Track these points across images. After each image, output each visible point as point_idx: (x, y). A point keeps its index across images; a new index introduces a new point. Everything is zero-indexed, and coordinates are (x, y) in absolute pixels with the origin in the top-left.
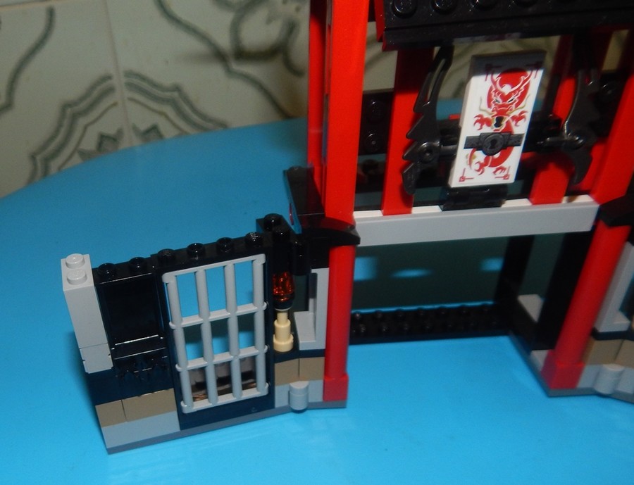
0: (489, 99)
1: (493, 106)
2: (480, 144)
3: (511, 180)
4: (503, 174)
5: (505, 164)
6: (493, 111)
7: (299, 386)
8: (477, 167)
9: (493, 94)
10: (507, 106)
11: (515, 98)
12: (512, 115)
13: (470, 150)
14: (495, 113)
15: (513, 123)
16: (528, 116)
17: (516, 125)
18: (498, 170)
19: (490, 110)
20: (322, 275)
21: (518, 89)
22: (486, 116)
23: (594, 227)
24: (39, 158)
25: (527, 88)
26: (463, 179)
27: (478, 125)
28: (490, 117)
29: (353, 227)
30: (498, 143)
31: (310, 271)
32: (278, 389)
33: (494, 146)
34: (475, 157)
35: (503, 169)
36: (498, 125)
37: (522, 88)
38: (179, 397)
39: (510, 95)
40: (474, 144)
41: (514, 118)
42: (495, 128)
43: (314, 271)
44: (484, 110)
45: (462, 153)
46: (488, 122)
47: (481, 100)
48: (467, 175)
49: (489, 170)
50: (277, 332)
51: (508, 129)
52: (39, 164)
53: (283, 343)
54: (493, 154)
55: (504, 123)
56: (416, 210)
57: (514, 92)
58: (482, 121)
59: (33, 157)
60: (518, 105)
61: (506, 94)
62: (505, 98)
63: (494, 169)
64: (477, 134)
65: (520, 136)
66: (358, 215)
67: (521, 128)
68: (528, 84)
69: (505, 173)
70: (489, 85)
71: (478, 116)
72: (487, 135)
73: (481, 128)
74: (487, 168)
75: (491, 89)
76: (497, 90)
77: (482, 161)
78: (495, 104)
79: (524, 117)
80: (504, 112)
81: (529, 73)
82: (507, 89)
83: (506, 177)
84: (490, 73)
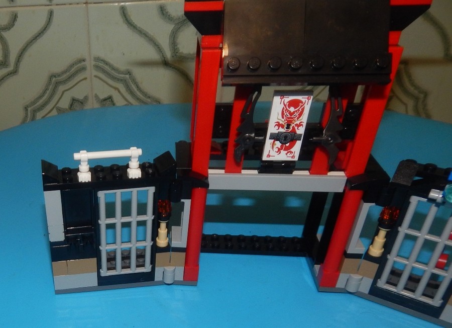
0: (283, 114)
1: (285, 118)
2: (278, 138)
3: (296, 159)
4: (291, 155)
5: (292, 150)
7: (170, 269)
8: (277, 150)
9: (285, 111)
10: (292, 118)
11: (297, 114)
12: (295, 123)
13: (272, 141)
14: (286, 121)
15: (296, 128)
16: (304, 125)
17: (298, 129)
18: (288, 152)
19: (283, 120)
20: (187, 203)
21: (299, 110)
22: (281, 122)
23: (344, 190)
24: (29, 109)
25: (303, 110)
26: (269, 156)
27: (277, 127)
28: (283, 123)
29: (207, 178)
30: (288, 137)
31: (180, 200)
32: (156, 269)
33: (286, 139)
34: (275, 144)
35: (291, 152)
36: (288, 127)
37: (301, 109)
38: (99, 266)
39: (294, 113)
40: (275, 137)
41: (296, 125)
42: (286, 130)
43: (182, 200)
44: (280, 120)
45: (269, 142)
46: (283, 127)
47: (278, 114)
48: (271, 154)
49: (283, 152)
50: (160, 235)
51: (294, 131)
52: (29, 114)
53: (162, 242)
54: (285, 144)
55: (291, 127)
56: (244, 172)
57: (296, 111)
58: (279, 125)
59: (26, 108)
60: (298, 119)
61: (292, 112)
62: (291, 114)
63: (286, 152)
64: (277, 132)
65: (300, 135)
66: (210, 171)
67: (301, 131)
68: (304, 108)
69: (293, 155)
70: (282, 106)
71: (277, 122)
72: (282, 133)
73: (279, 129)
74: (282, 151)
75: (283, 108)
76: (287, 109)
77: (279, 147)
78: (286, 117)
79: (302, 125)
80: (291, 122)
81: (304, 102)
82: (292, 109)
83: (293, 157)
84: (283, 100)
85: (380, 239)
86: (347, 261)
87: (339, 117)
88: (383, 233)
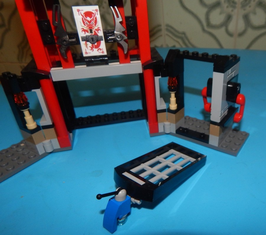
0: (84, 23)
2: (88, 40)
3: (105, 53)
4: (101, 51)
5: (100, 47)
6: (87, 27)
8: (90, 49)
9: (84, 20)
10: (91, 25)
11: (93, 22)
13: (84, 42)
15: (97, 32)
17: (98, 32)
18: (98, 49)
19: (86, 27)
21: (93, 19)
22: (85, 29)
25: (96, 18)
26: (86, 53)
27: (83, 32)
28: (87, 29)
29: (50, 74)
30: (94, 40)
34: (88, 45)
35: (100, 49)
36: (91, 32)
37: (94, 18)
40: (86, 39)
41: (96, 30)
42: (91, 33)
44: (83, 27)
45: (83, 43)
46: (88, 32)
47: (81, 23)
51: (96, 34)
54: (94, 44)
55: (93, 32)
56: (76, 67)
57: (92, 20)
60: (95, 25)
61: (89, 20)
62: (90, 22)
63: (97, 49)
64: (85, 35)
65: (101, 37)
67: (101, 34)
69: (102, 51)
70: (81, 17)
71: (83, 29)
72: (89, 36)
73: (85, 33)
74: (94, 49)
75: (83, 19)
76: (85, 19)
77: (91, 46)
78: (87, 24)
79: (100, 30)
80: (91, 27)
81: (94, 13)
82: (89, 19)
83: (103, 52)
84: (80, 12)
85: (173, 99)
86: (159, 115)
87: (121, 23)
88: (173, 95)
